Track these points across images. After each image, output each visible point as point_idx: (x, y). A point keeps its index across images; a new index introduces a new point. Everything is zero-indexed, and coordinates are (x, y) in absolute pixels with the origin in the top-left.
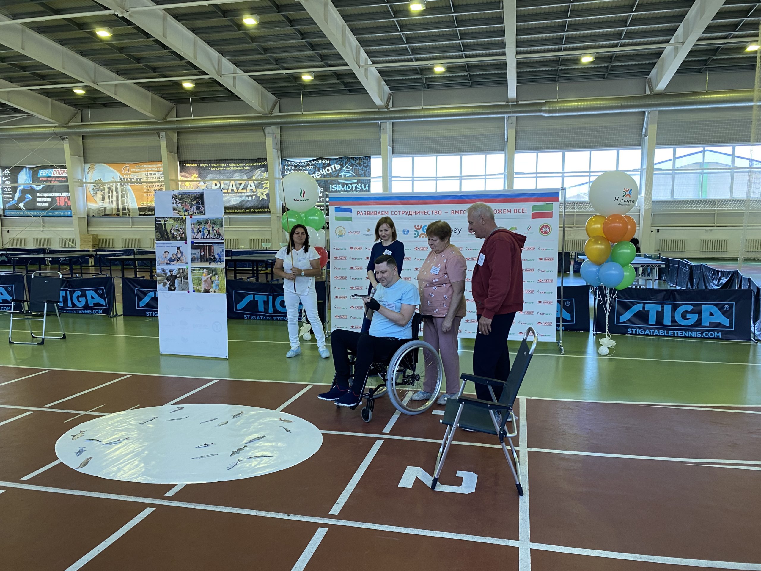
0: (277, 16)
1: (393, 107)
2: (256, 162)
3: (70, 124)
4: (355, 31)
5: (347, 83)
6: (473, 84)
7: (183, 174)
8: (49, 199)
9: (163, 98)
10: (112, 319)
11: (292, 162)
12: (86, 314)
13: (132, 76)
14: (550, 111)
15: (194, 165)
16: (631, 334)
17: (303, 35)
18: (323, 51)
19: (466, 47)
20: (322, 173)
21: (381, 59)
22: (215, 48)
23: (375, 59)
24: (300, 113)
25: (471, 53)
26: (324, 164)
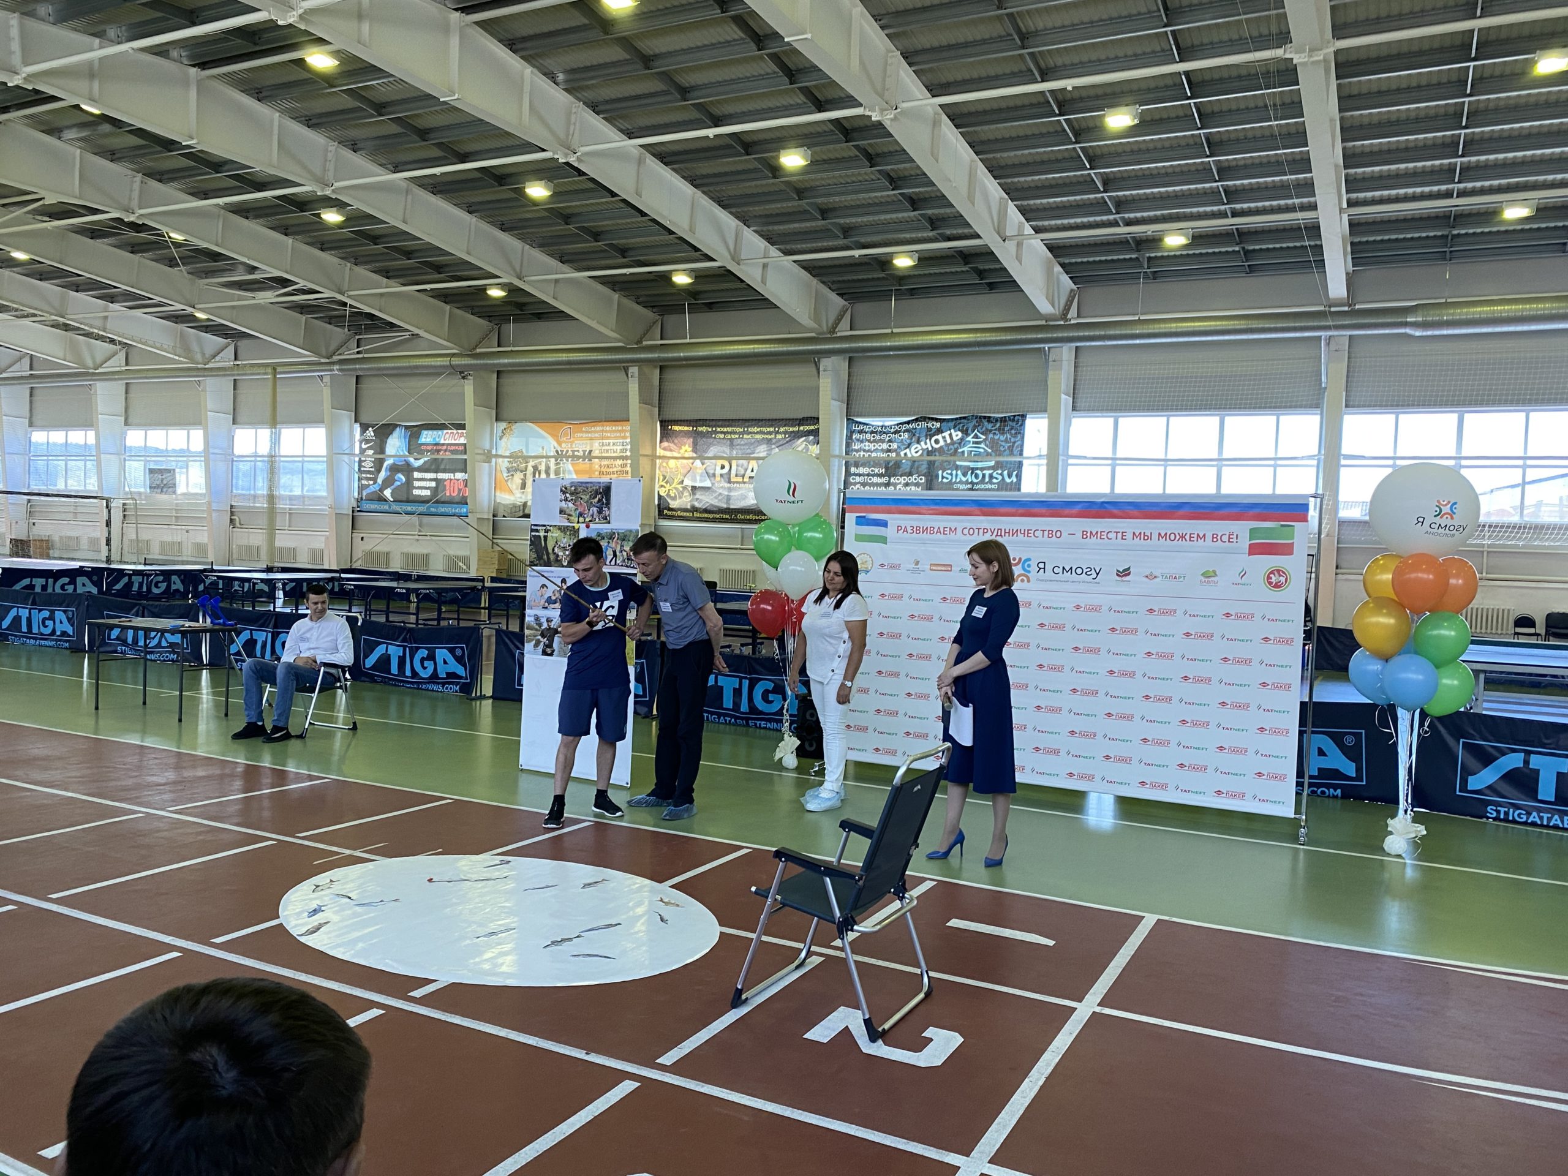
0: (846, 149)
1: (1079, 316)
2: (799, 425)
3: (478, 350)
4: (996, 171)
5: (985, 270)
6: (1252, 269)
7: (665, 444)
8: (433, 484)
9: (638, 303)
10: (474, 703)
11: (867, 425)
12: (433, 690)
13: (585, 264)
14: (1424, 325)
15: (686, 428)
16: (1494, 819)
17: (894, 181)
18: (936, 211)
19: (1232, 195)
20: (925, 447)
21: (1053, 222)
22: (733, 210)
23: (1040, 223)
24: (889, 331)
25: (1245, 206)
26: (929, 429)
